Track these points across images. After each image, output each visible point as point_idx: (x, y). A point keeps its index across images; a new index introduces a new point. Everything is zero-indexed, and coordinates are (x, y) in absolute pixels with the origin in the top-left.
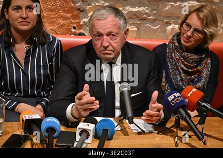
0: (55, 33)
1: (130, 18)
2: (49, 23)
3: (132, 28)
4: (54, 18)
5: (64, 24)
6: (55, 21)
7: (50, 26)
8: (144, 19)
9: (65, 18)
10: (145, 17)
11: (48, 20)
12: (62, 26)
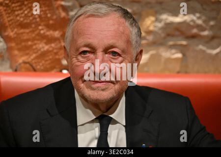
0: (30, 68)
1: (168, 35)
2: (19, 50)
3: (173, 54)
4: (28, 40)
5: (48, 52)
6: (31, 46)
7: (21, 56)
8: (194, 37)
9: (50, 40)
10: (195, 33)
11: (17, 44)
12: (44, 55)
